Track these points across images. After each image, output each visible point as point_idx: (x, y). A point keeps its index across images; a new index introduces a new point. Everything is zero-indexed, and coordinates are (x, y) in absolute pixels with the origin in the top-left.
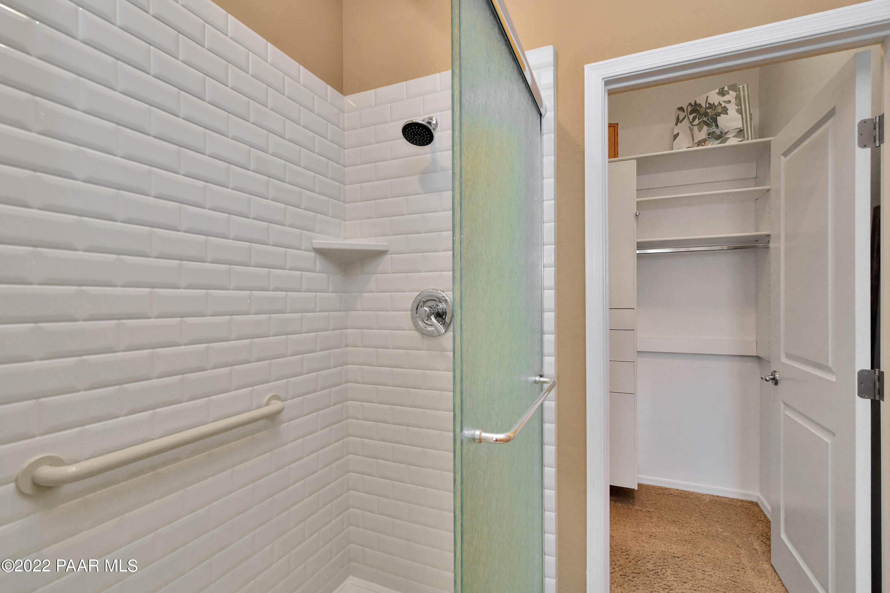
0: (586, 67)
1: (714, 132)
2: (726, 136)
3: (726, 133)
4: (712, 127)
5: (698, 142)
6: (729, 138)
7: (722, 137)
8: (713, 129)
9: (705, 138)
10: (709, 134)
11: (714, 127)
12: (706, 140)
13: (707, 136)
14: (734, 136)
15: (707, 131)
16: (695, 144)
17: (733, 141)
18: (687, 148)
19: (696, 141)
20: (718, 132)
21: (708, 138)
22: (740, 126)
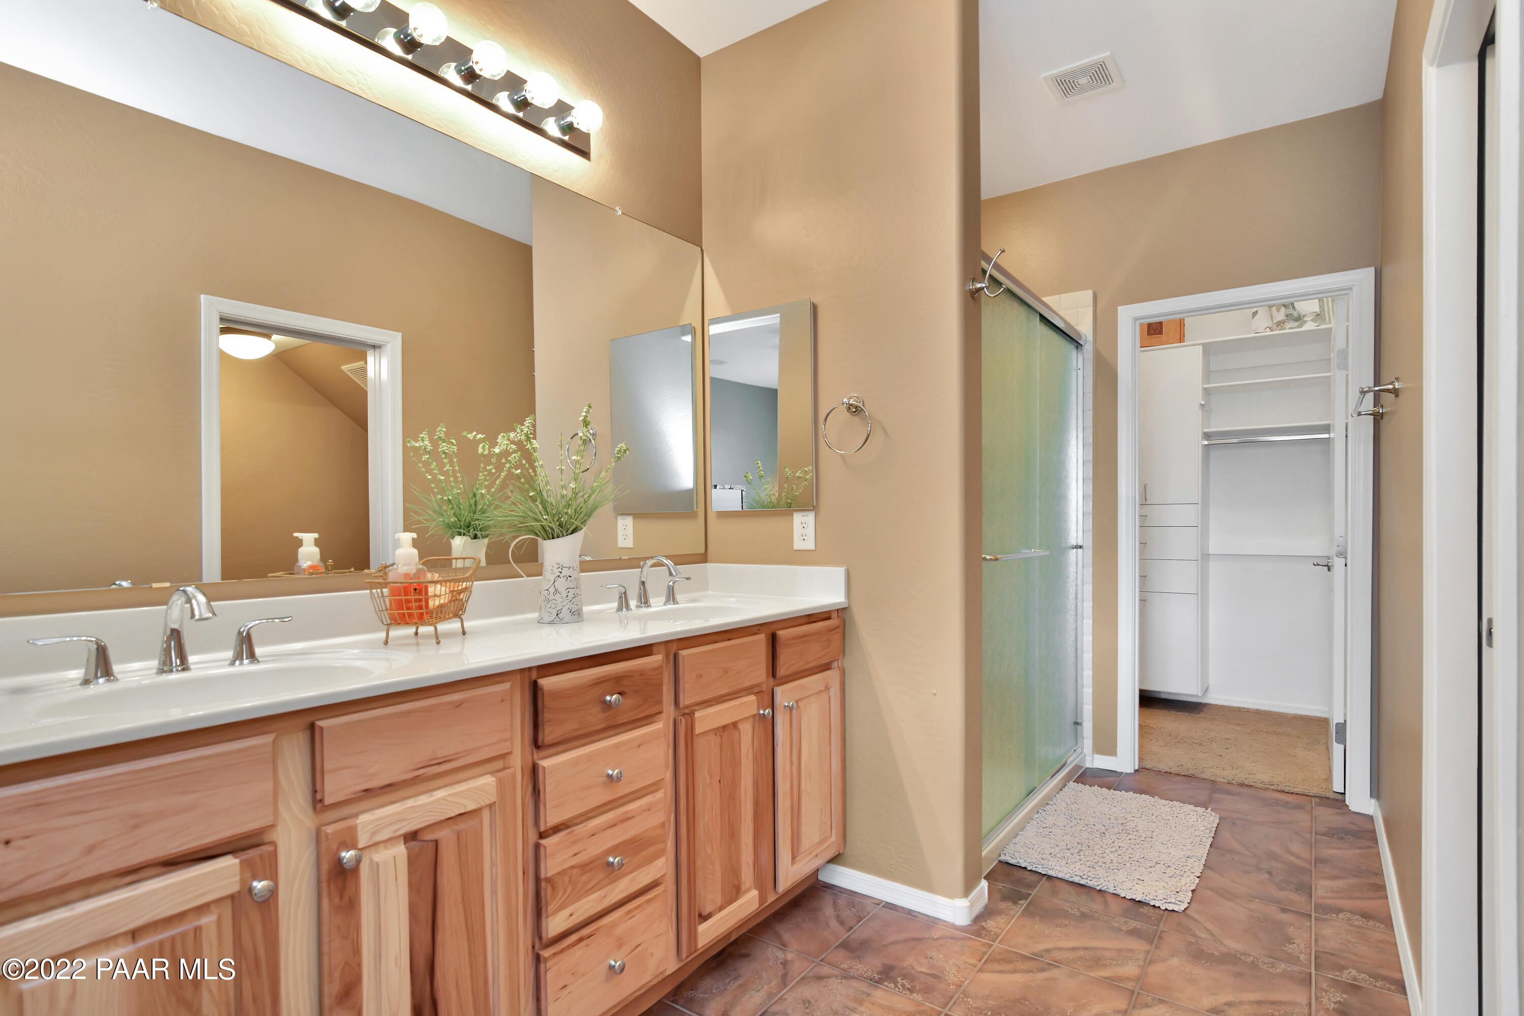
0: (1119, 308)
1: (1291, 314)
2: (1305, 319)
3: (1304, 316)
4: (1289, 309)
5: (1277, 323)
6: (1307, 321)
7: (1300, 319)
8: (1291, 311)
9: (1282, 319)
10: (1287, 316)
11: (1291, 309)
12: (1286, 322)
13: (1285, 318)
14: (1311, 320)
15: (1285, 312)
16: (1275, 324)
17: (1310, 326)
18: (1255, 333)
19: (1275, 321)
20: (1295, 314)
21: (1287, 319)
22: (1317, 310)
